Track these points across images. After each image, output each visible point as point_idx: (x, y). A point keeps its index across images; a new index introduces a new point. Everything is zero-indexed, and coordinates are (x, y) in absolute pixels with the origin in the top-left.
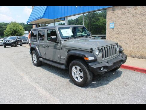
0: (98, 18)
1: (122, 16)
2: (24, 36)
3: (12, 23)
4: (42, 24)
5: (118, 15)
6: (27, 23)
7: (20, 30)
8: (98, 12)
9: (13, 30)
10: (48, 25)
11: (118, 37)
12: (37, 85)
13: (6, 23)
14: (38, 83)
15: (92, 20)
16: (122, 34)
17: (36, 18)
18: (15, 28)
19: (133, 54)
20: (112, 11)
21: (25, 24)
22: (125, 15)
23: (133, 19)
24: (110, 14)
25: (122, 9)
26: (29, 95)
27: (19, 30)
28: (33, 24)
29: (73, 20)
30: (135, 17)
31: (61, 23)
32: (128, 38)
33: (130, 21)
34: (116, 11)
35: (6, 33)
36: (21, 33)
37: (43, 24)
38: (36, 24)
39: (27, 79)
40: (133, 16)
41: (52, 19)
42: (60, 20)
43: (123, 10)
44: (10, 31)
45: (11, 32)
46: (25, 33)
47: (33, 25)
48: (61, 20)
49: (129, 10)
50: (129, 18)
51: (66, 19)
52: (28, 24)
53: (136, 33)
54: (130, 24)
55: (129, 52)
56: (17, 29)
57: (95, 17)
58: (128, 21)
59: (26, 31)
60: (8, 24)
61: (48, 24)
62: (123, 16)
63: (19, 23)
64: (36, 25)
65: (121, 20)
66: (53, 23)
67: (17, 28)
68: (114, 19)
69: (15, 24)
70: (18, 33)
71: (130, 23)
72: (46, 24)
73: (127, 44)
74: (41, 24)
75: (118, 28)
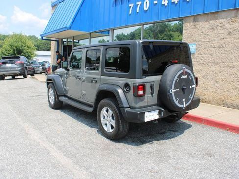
0: (171, 34)
1: (209, 33)
2: (34, 59)
3: (15, 36)
4: (69, 40)
5: (203, 30)
6: (42, 37)
7: (29, 48)
8: (170, 23)
9: (15, 49)
10: (78, 42)
11: (202, 68)
12: (53, 146)
13: (5, 36)
14: (54, 143)
15: (160, 36)
16: (210, 64)
17: (58, 28)
18: (18, 45)
19: (228, 101)
20: (192, 24)
21: (37, 38)
22: (216, 32)
23: (229, 39)
24: (189, 29)
25: (211, 20)
26: (37, 163)
27: (26, 48)
28: (52, 39)
29: (124, 36)
30: (233, 34)
31: (103, 40)
32: (220, 72)
33: (223, 41)
34: (200, 23)
35: (2, 52)
36: (30, 54)
37: (71, 40)
38: (57, 39)
39: (35, 135)
40: (230, 33)
41: (87, 33)
42: (101, 34)
43: (212, 22)
44: (9, 49)
45: (12, 50)
46: (36, 55)
47: (52, 41)
48: (103, 34)
49: (222, 23)
50: (222, 36)
51: (110, 32)
52: (44, 38)
53: (234, 64)
54: (223, 47)
55: (220, 97)
56: (23, 47)
57: (166, 31)
58: (220, 41)
59: (38, 51)
60: (7, 36)
61: (79, 40)
62: (212, 33)
63: (26, 36)
64: (58, 41)
65: (208, 40)
66: (88, 39)
67: (23, 44)
68: (195, 37)
69: (19, 38)
70: (24, 53)
71: (224, 45)
72: (75, 41)
73: (217, 82)
74: (65, 40)
75: (202, 53)
